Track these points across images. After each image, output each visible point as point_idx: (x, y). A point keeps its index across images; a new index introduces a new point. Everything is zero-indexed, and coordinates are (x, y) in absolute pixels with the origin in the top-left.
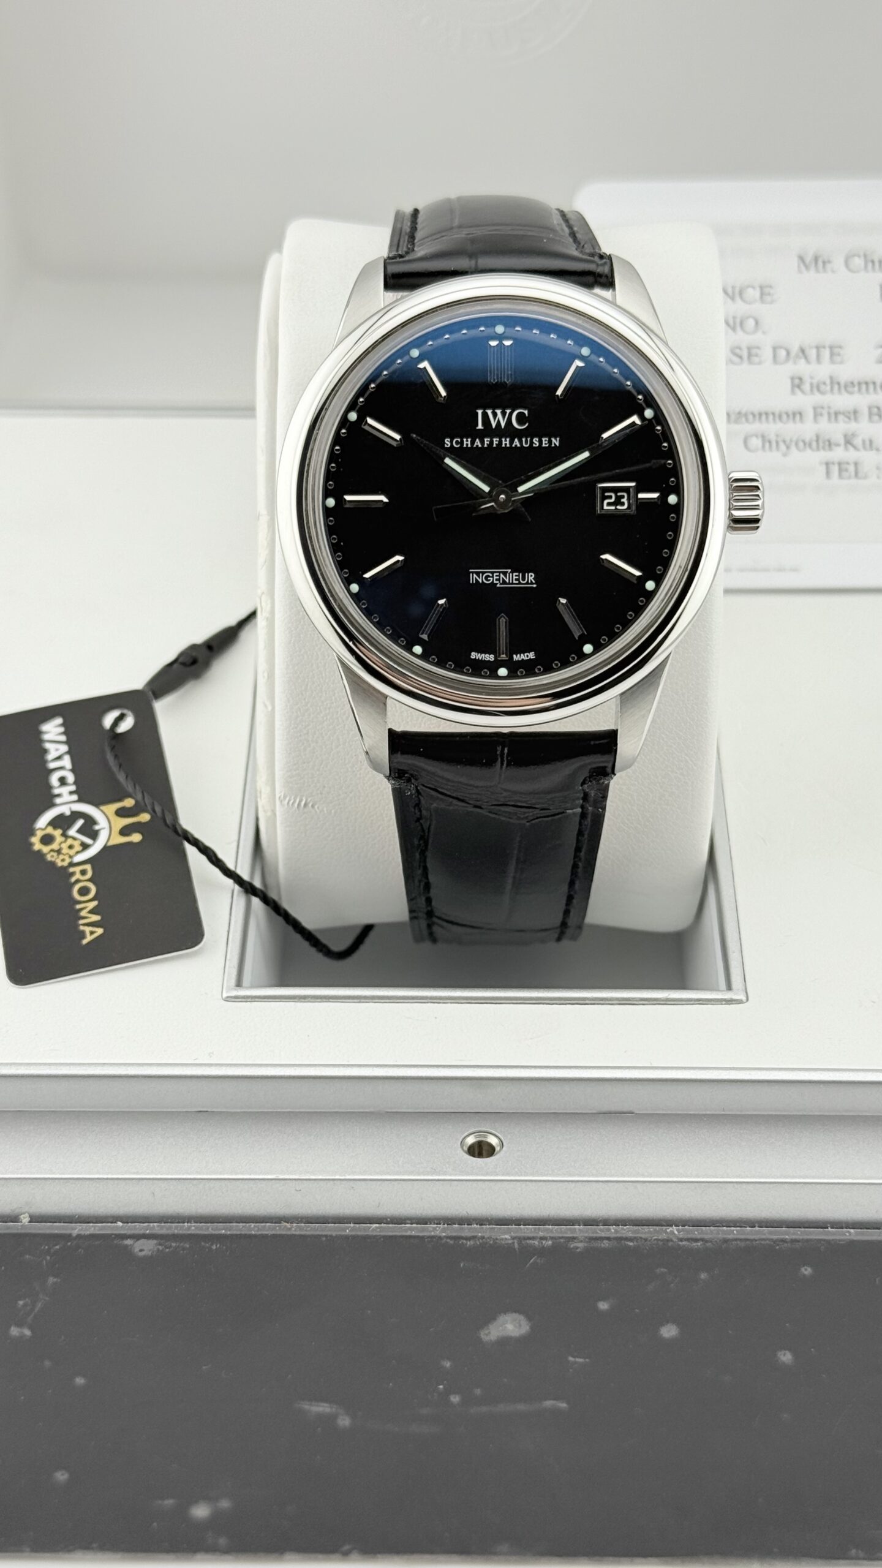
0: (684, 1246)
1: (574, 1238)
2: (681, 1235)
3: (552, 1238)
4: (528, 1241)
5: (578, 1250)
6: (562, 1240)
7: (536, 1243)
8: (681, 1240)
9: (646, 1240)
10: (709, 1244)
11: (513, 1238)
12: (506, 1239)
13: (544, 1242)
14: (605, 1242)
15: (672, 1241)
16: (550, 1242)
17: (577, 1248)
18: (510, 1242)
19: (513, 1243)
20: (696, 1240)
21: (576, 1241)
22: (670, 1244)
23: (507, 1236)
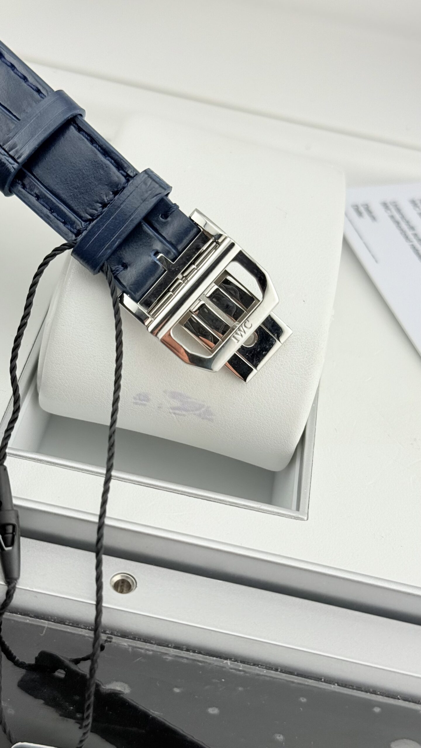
0: (232, 672)
1: (166, 654)
2: (232, 666)
3: (152, 651)
4: (138, 649)
5: (168, 660)
6: (159, 653)
7: (143, 651)
8: (231, 669)
9: (210, 664)
10: (248, 675)
11: (129, 646)
12: (125, 645)
13: (147, 652)
14: (185, 659)
15: (225, 668)
16: (151, 653)
17: (167, 659)
18: (127, 647)
19: (129, 648)
20: (240, 671)
21: (167, 655)
22: (224, 669)
23: (125, 644)
